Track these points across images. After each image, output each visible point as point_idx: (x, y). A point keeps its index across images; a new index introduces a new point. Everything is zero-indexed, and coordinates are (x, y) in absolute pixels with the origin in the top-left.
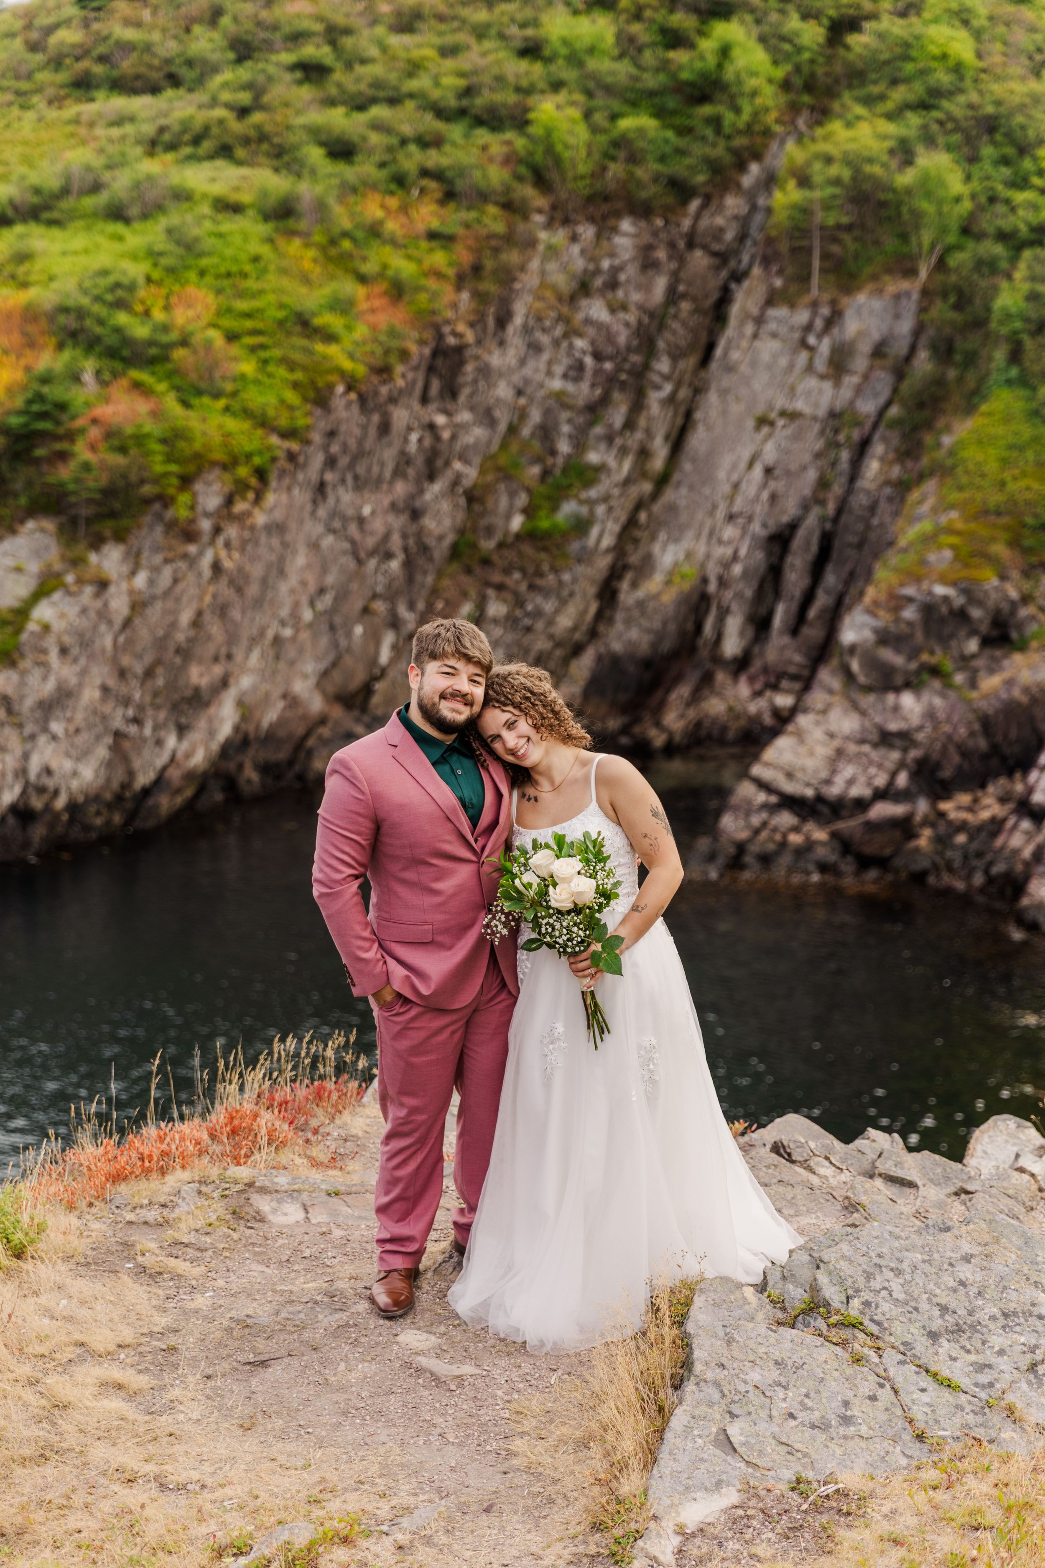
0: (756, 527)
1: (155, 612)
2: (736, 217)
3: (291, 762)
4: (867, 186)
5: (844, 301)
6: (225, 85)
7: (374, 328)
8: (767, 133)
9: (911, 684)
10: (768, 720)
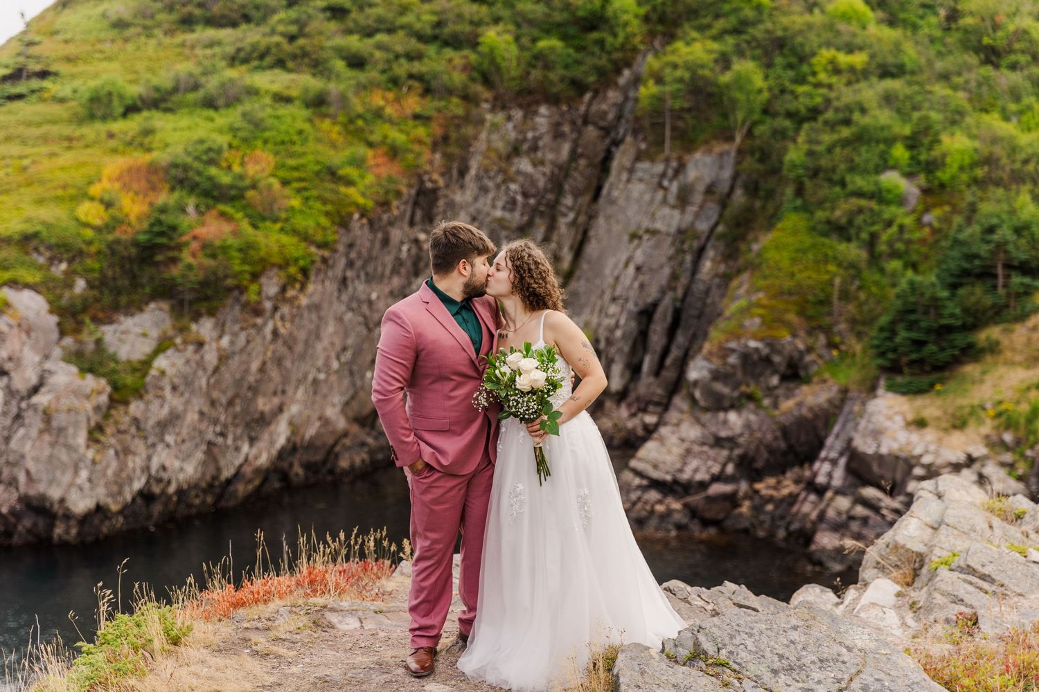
0: (631, 306)
1: (235, 363)
2: (614, 105)
3: (324, 462)
4: (700, 83)
5: (687, 157)
6: (281, 21)
7: (378, 176)
8: (635, 50)
9: (735, 406)
10: (640, 432)
